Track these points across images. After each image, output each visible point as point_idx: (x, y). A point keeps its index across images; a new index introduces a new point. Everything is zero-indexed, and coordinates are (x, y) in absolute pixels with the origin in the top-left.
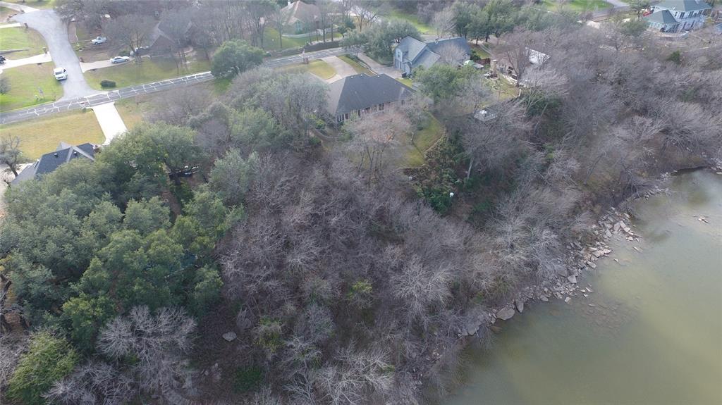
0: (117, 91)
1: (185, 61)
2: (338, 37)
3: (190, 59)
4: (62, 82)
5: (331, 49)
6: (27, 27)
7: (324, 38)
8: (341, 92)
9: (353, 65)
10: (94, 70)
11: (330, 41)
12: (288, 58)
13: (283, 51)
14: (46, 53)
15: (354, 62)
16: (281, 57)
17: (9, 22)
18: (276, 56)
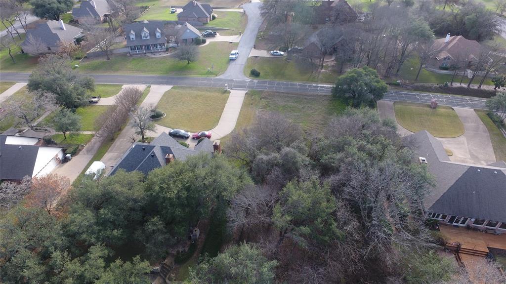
0: (257, 81)
1: (322, 68)
2: (489, 84)
3: (327, 67)
4: (232, 61)
5: (472, 98)
6: (245, 13)
7: (471, 81)
8: (452, 182)
9: (490, 130)
10: (256, 57)
11: (476, 88)
12: (416, 93)
13: (416, 84)
14: (240, 35)
15: (494, 126)
16: (409, 90)
17: (239, 8)
18: (405, 87)
